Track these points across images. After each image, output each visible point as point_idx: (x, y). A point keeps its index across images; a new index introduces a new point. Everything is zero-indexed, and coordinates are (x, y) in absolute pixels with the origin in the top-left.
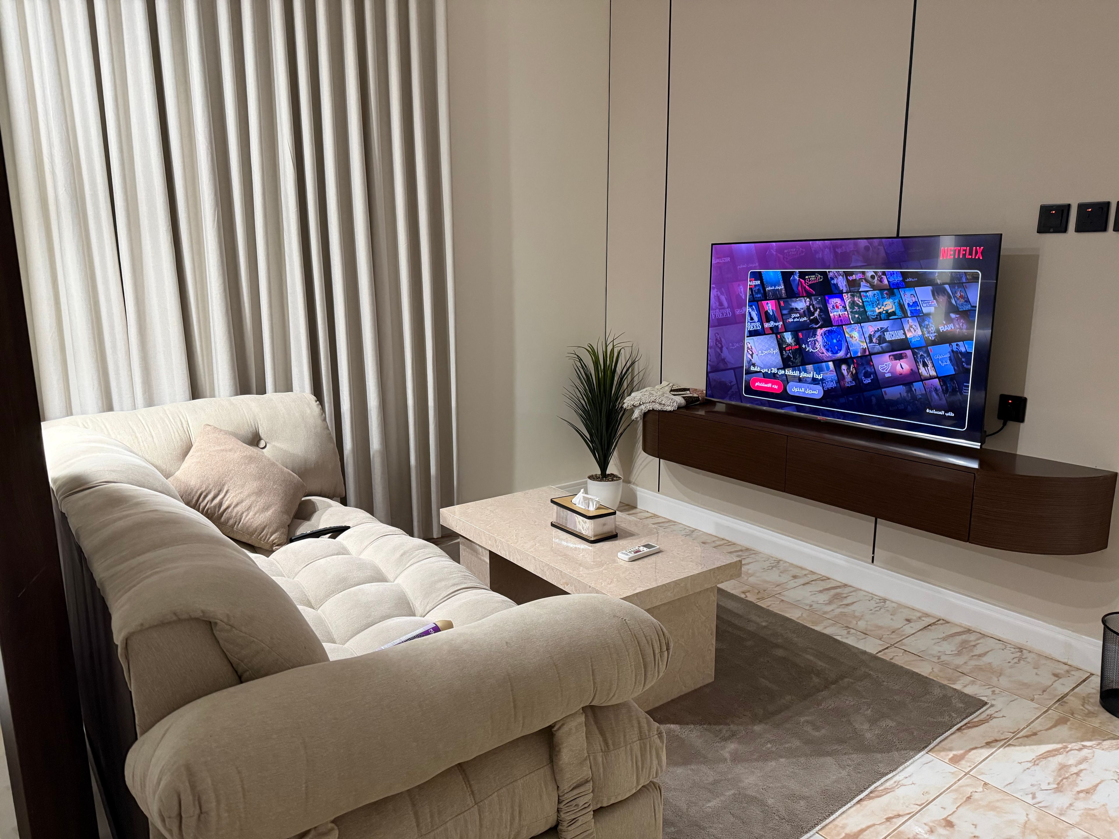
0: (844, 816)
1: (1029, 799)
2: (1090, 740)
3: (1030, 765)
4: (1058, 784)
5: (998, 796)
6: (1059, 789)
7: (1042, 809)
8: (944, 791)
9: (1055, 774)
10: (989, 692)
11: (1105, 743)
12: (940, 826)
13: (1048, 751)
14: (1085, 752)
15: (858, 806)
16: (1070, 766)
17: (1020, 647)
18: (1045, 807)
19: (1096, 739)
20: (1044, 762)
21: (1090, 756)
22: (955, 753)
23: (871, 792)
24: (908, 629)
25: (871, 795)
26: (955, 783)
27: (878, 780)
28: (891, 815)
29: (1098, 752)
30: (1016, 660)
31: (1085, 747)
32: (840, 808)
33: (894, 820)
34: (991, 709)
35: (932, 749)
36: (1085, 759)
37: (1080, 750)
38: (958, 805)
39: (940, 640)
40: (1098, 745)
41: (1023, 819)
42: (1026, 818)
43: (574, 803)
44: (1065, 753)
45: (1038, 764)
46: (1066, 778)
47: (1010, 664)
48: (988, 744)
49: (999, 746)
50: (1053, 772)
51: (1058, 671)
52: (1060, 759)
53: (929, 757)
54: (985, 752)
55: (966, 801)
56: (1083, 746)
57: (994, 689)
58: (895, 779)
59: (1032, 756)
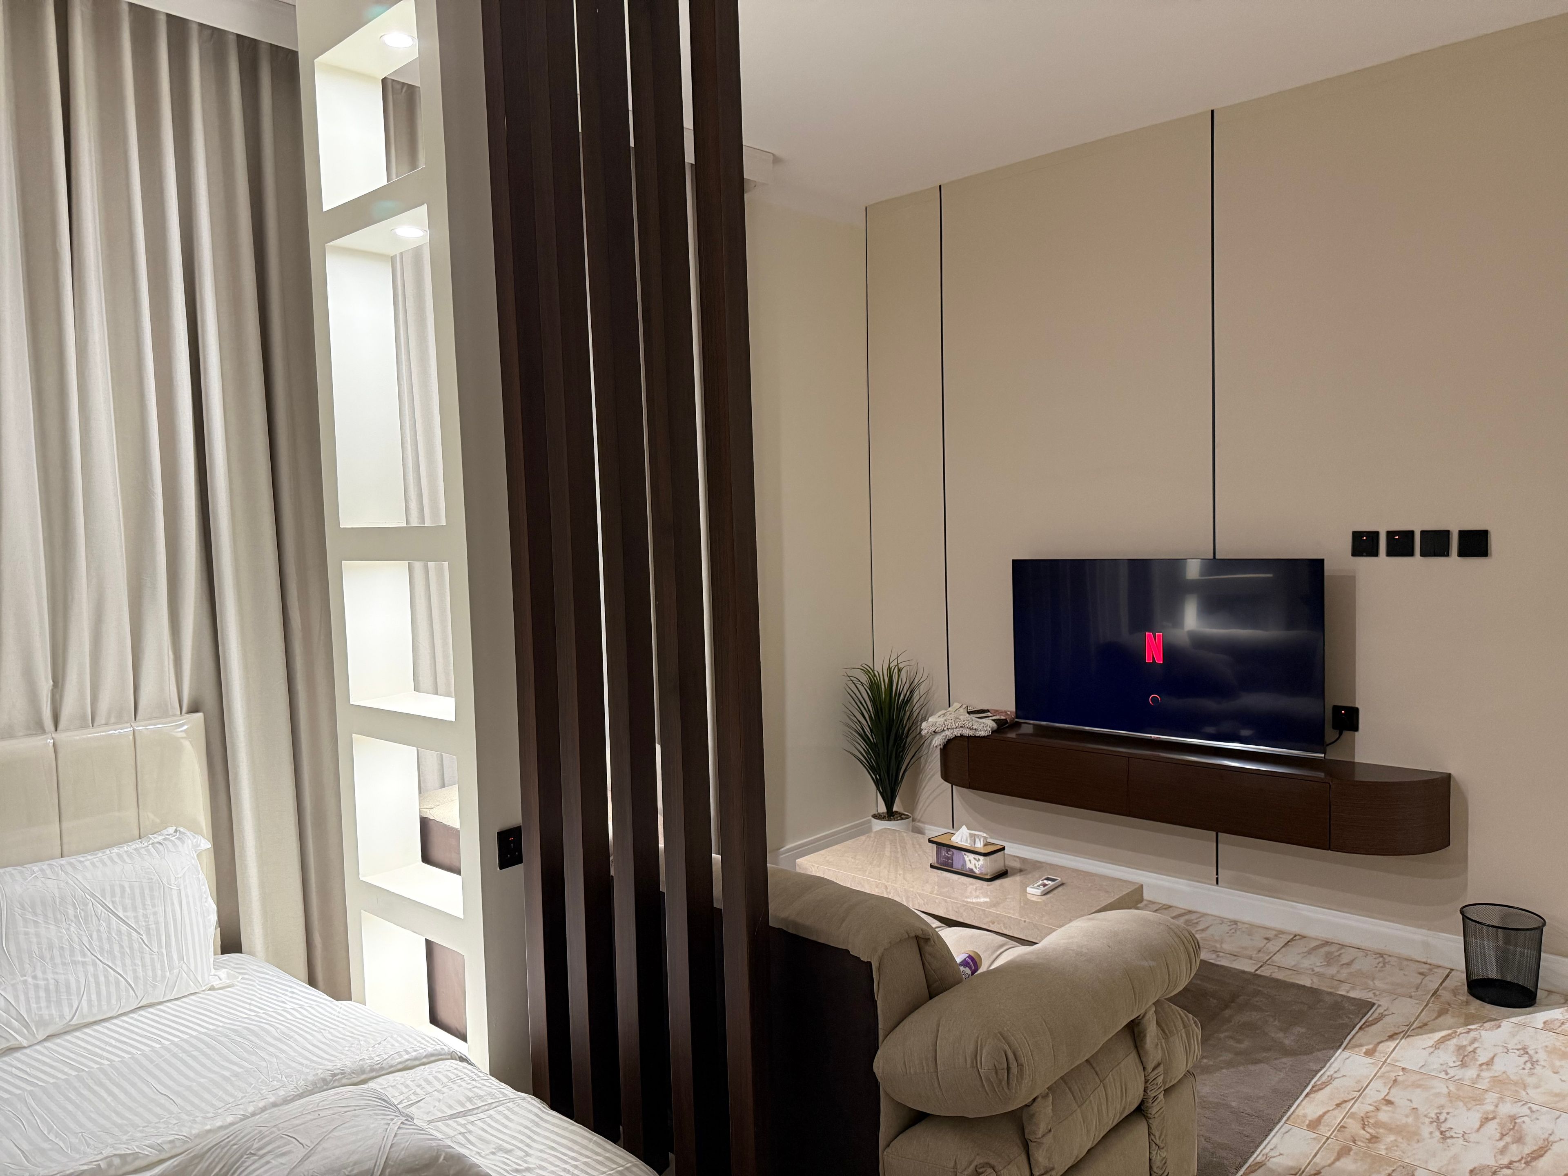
0: (1300, 1108)
1: (1443, 1075)
2: (1472, 1024)
3: (1432, 1050)
4: (1462, 1061)
5: (1418, 1077)
6: (1464, 1065)
7: (1458, 1082)
8: (1372, 1079)
9: (1456, 1054)
10: (1371, 995)
11: (1485, 1025)
12: (1383, 1104)
13: (1442, 1037)
14: (1472, 1034)
15: (1308, 1098)
16: (1465, 1046)
17: (1381, 952)
18: (1458, 1080)
19: (1477, 1023)
20: (1443, 1046)
21: (1478, 1036)
22: (1367, 1047)
23: (1313, 1087)
24: (1273, 947)
25: (1314, 1089)
26: (1378, 1071)
27: (1315, 1076)
28: (1338, 1102)
29: (1483, 1033)
30: (1381, 965)
31: (1471, 1030)
32: (1295, 1102)
33: (1344, 1105)
34: (1380, 1008)
35: (1346, 1047)
36: (1474, 1040)
37: (1468, 1032)
38: (1389, 1086)
39: (1306, 954)
40: (1481, 1027)
41: (1445, 1091)
42: (1446, 1090)
43: (1155, 1082)
44: (1457, 1037)
45: (1439, 1048)
46: (1466, 1056)
47: (1377, 969)
48: (1391, 1037)
49: (1400, 1037)
50: (1453, 1052)
51: (1422, 970)
52: (1454, 1041)
53: (1346, 1054)
54: (1392, 1044)
55: (1394, 1084)
56: (1469, 1029)
57: (1374, 991)
58: (1328, 1073)
59: (1431, 1043)
